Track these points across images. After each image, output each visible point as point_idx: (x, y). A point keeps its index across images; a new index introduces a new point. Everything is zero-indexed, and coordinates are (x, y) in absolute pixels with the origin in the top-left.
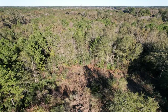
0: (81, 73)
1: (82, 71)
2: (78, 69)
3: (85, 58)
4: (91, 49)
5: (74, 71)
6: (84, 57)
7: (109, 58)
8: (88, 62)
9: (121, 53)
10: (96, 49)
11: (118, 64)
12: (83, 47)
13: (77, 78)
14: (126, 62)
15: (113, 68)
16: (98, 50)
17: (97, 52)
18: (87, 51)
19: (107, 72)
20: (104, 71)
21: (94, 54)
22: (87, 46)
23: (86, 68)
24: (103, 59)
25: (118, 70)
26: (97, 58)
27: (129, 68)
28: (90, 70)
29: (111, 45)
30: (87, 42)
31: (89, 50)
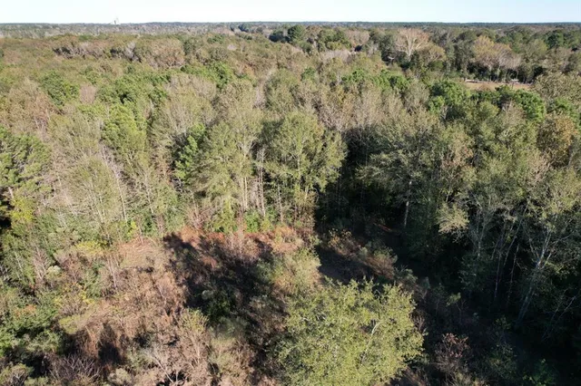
0: (159, 266)
1: (161, 258)
2: (145, 251)
3: (164, 208)
4: (180, 174)
5: (128, 263)
6: (160, 206)
7: (250, 194)
8: (177, 219)
9: (283, 172)
10: (199, 170)
11: (282, 208)
12: (148, 171)
13: (147, 286)
14: (304, 198)
15: (267, 225)
16: (206, 173)
17: (204, 180)
18: (166, 181)
19: (250, 242)
20: (239, 241)
21: (192, 187)
22: (164, 166)
23: (173, 241)
24: (227, 199)
25: (282, 228)
26: (206, 201)
27: (318, 215)
28: (188, 246)
29: (246, 149)
30: (162, 151)
31: (173, 179)
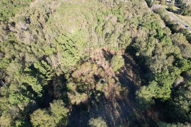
0: (101, 53)
1: (101, 52)
2: (99, 50)
3: (103, 44)
4: (106, 40)
5: (97, 52)
6: (102, 44)
7: (116, 45)
8: (104, 46)
9: (122, 43)
11: (120, 48)
12: (102, 38)
13: (99, 55)
14: (124, 47)
15: (117, 50)
16: (110, 41)
17: (109, 42)
18: (104, 40)
19: (114, 52)
20: (112, 52)
21: (108, 42)
22: (104, 37)
23: (103, 50)
24: (112, 45)
25: (120, 51)
26: (109, 45)
27: (126, 50)
28: (105, 51)
29: (117, 38)
30: (104, 35)
31: (105, 40)
